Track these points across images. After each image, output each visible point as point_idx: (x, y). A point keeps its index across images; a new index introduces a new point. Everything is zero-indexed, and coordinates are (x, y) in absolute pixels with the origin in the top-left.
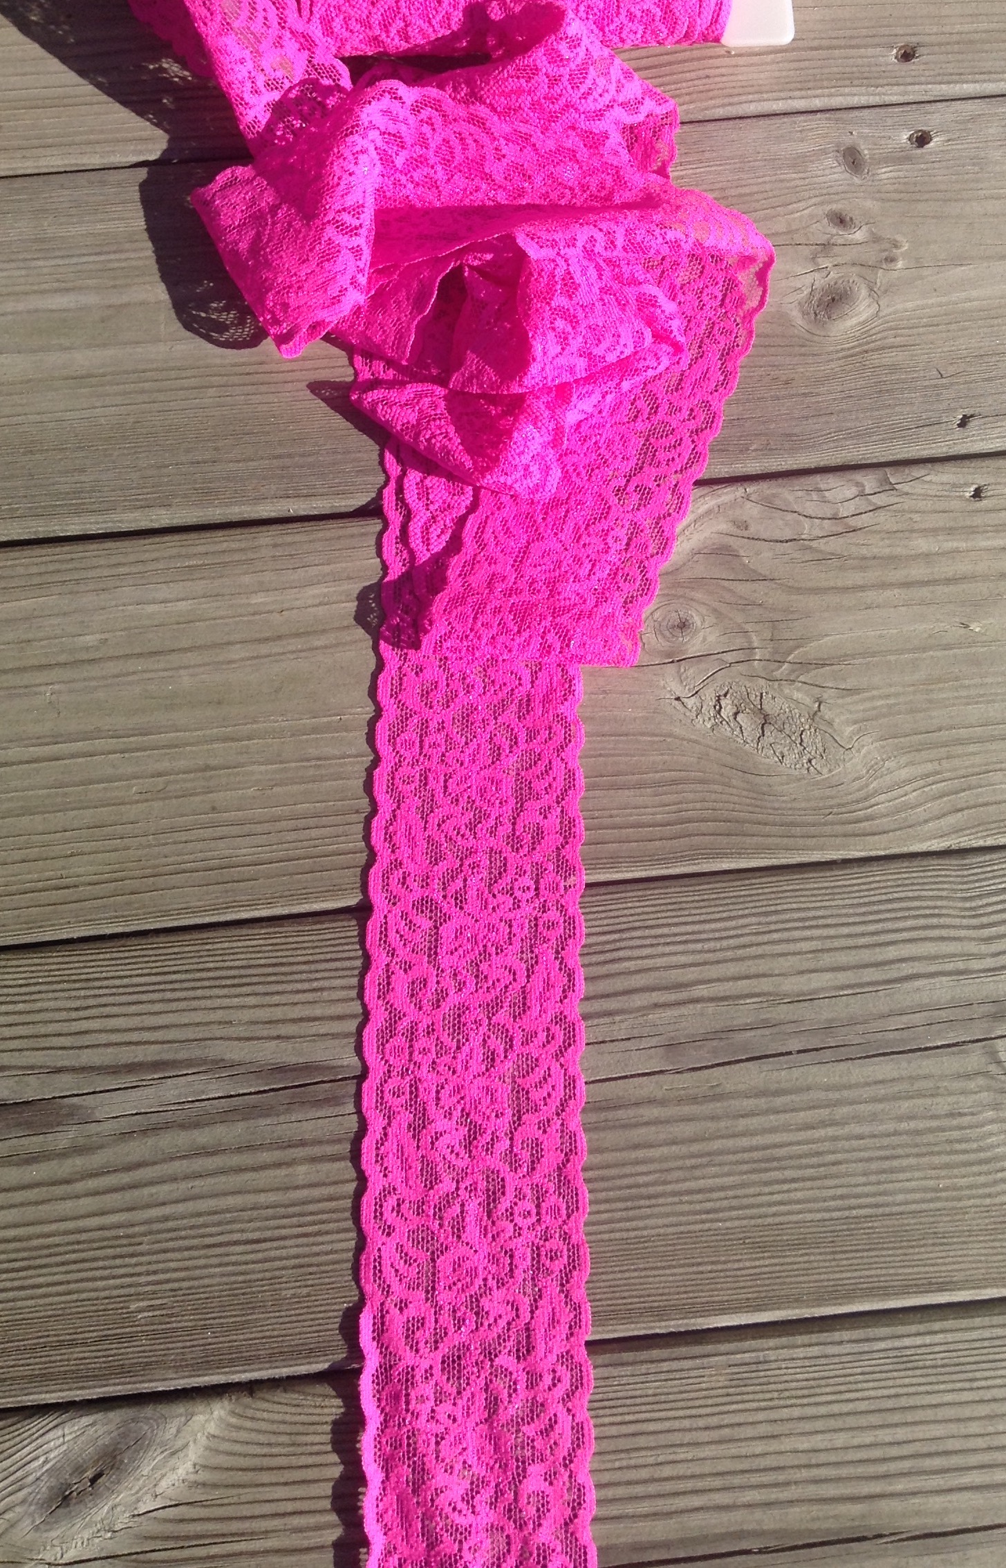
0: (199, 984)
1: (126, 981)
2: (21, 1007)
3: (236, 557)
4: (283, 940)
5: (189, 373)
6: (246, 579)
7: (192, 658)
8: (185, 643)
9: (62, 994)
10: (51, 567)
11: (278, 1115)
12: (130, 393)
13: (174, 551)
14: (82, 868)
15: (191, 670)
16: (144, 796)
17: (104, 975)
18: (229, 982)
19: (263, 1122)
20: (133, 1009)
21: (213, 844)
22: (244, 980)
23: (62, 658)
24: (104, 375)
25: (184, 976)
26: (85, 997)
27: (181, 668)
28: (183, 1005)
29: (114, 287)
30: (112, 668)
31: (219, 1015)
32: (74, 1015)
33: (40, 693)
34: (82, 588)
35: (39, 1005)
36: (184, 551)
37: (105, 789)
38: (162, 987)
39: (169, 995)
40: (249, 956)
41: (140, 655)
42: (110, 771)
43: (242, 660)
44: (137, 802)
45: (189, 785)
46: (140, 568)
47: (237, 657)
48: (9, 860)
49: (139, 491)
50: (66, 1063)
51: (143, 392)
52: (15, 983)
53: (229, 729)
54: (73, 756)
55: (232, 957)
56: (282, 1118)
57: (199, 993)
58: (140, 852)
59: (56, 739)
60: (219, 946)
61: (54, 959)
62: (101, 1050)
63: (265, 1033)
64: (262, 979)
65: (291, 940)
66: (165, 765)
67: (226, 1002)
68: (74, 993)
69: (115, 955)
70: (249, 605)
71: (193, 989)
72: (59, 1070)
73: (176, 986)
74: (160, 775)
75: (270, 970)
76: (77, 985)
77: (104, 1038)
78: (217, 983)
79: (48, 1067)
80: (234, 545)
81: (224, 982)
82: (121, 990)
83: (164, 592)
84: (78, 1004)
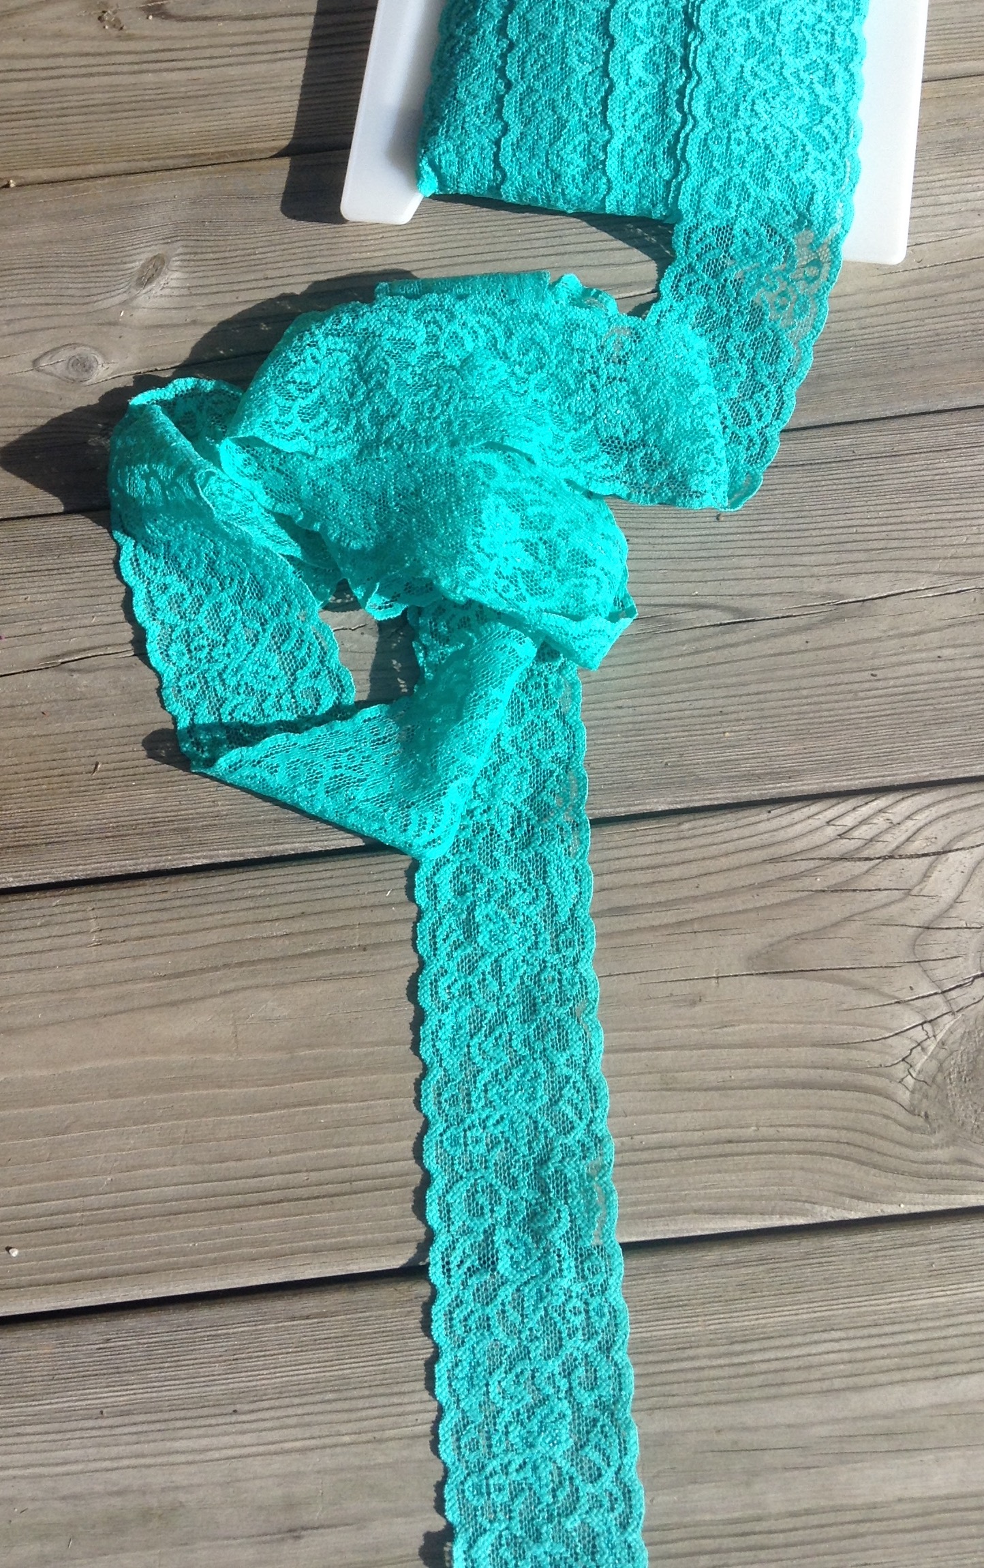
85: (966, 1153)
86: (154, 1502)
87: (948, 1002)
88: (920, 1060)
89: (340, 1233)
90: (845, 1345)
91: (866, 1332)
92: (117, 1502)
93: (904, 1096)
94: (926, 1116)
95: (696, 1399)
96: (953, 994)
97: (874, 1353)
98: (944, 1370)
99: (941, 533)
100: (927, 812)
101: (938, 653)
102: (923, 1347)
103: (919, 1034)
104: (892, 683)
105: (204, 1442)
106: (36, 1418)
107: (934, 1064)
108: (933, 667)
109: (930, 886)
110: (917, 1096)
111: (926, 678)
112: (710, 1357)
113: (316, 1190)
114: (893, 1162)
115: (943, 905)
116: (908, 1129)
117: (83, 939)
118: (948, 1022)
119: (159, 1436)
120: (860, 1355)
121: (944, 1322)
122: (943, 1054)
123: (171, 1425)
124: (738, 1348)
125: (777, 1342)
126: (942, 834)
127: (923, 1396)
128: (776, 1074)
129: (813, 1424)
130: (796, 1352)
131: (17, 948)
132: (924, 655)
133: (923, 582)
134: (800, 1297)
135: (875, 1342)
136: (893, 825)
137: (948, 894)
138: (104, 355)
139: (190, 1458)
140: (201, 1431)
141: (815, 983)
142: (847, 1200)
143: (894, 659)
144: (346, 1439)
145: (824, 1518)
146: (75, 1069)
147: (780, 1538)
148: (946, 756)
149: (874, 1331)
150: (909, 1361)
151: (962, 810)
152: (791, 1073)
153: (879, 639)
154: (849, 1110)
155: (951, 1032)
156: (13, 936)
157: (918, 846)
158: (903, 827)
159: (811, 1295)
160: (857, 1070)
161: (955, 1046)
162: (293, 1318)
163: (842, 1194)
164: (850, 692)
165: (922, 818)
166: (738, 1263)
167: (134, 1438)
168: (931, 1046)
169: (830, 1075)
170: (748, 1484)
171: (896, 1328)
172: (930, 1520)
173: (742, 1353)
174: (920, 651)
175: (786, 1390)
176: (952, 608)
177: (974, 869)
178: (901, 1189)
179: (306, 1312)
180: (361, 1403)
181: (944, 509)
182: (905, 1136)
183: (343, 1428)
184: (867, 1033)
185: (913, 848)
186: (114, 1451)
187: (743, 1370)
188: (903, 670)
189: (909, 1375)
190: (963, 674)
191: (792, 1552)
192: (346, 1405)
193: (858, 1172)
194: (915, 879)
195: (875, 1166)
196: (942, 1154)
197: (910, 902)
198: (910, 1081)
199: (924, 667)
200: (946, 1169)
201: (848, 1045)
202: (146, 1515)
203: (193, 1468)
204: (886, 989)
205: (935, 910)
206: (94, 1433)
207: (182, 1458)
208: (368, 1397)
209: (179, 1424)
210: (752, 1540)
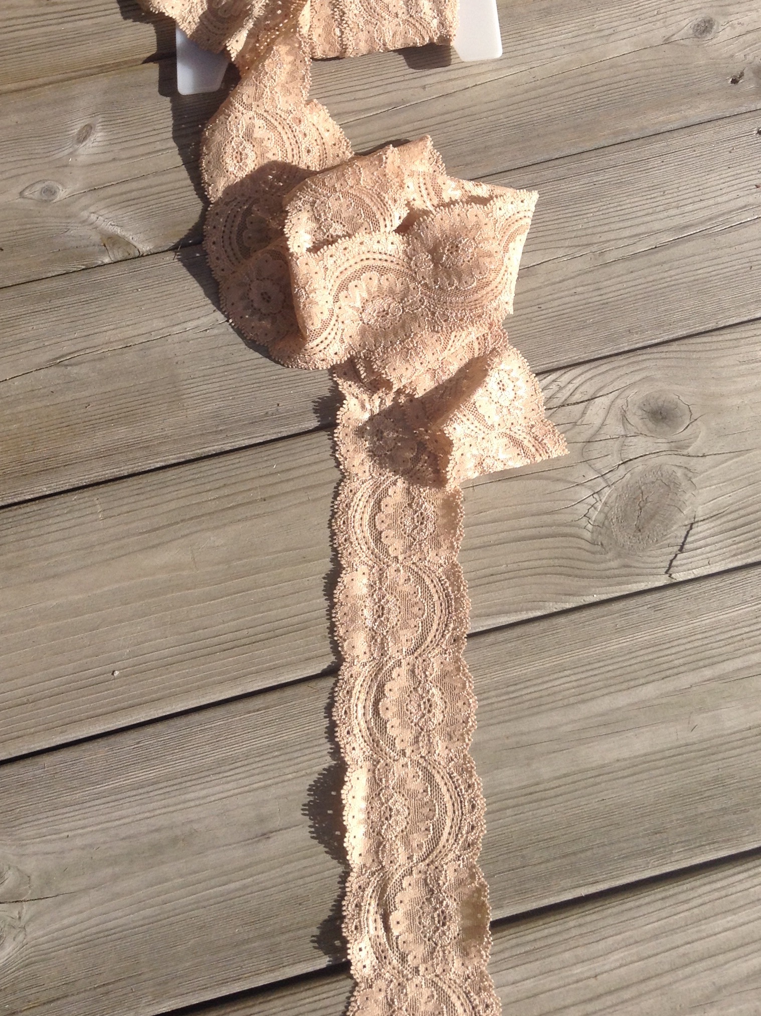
85: (626, 561)
86: (178, 832)
87: (606, 481)
88: (594, 515)
89: (271, 660)
90: (573, 678)
91: (584, 669)
92: (156, 836)
93: (587, 535)
94: (602, 544)
95: (492, 721)
96: (608, 476)
97: (590, 680)
98: (632, 683)
99: (566, 224)
100: (579, 378)
101: (574, 291)
102: (619, 672)
103: (592, 501)
104: (550, 310)
105: (204, 792)
106: (100, 795)
107: (602, 515)
108: (573, 299)
109: (586, 418)
110: (595, 534)
111: (570, 305)
112: (497, 696)
113: (253, 639)
114: (586, 573)
115: (596, 429)
116: (593, 553)
117: (94, 517)
118: (607, 491)
119: (178, 793)
120: (583, 682)
121: (628, 657)
122: (606, 509)
123: (183, 785)
124: (512, 688)
125: (534, 682)
126: (589, 389)
127: (622, 700)
128: (513, 535)
129: (561, 725)
130: (545, 686)
131: (53, 528)
132: (566, 293)
133: (561, 253)
134: (543, 655)
135: (591, 673)
136: (561, 388)
137: (597, 422)
138: (62, 185)
139: (197, 803)
140: (202, 786)
141: (528, 482)
142: (563, 597)
143: (550, 297)
144: (290, 776)
145: (576, 778)
146: (99, 591)
147: (552, 793)
148: (586, 346)
149: (588, 667)
150: (612, 682)
151: (599, 374)
152: (521, 533)
153: (540, 288)
154: (558, 548)
155: (609, 496)
156: (50, 521)
157: (577, 397)
158: (567, 388)
159: (550, 653)
160: (559, 525)
161: (613, 504)
162: (249, 712)
163: (560, 594)
164: (527, 319)
165: (577, 382)
166: (506, 641)
167: (162, 797)
168: (599, 506)
169: (544, 531)
170: (528, 765)
171: (601, 664)
172: (636, 769)
173: (513, 692)
174: (563, 291)
175: (543, 708)
176: (579, 265)
177: (610, 406)
178: (593, 587)
179: (257, 707)
180: (296, 755)
181: (567, 211)
182: (590, 557)
183: (287, 771)
184: (561, 504)
185: (574, 399)
186: (151, 806)
187: (516, 701)
188: (556, 303)
189: (612, 689)
190: (590, 300)
191: (560, 799)
192: (287, 757)
193: (567, 581)
194: (578, 415)
195: (576, 576)
196: (613, 564)
197: (577, 429)
198: (590, 527)
199: (567, 300)
200: (617, 572)
201: (552, 512)
202: (175, 841)
203: (199, 809)
204: (569, 479)
205: (591, 431)
206: (137, 798)
207: (192, 804)
208: (300, 750)
209: (189, 784)
210: (534, 797)
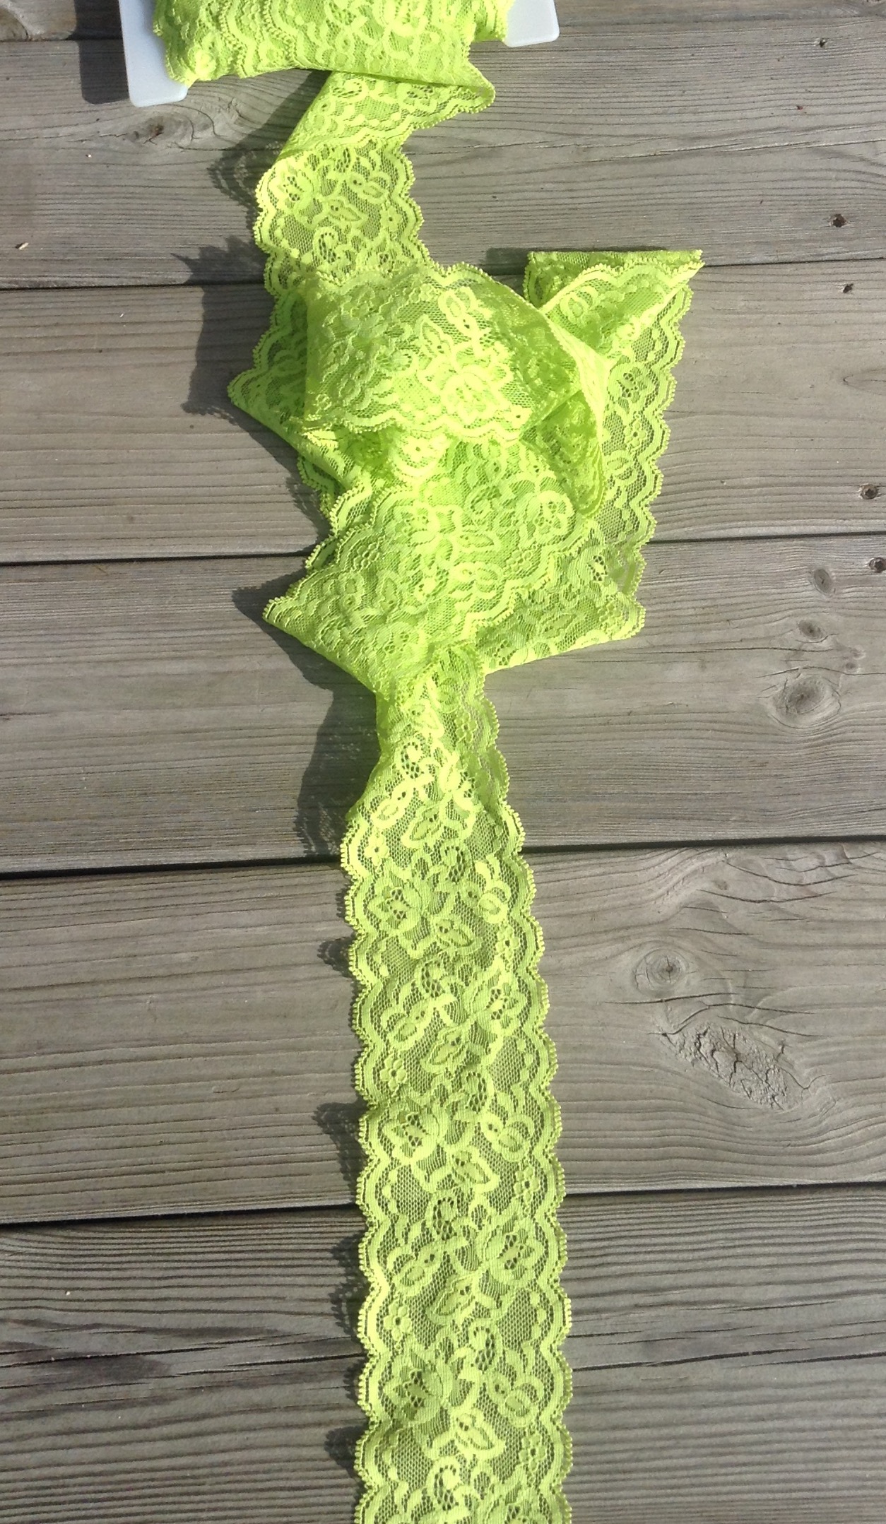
0: (258, 1263)
1: (200, 1257)
2: (114, 1274)
3: (306, 890)
4: (329, 1229)
5: (276, 732)
6: (313, 910)
7: (262, 977)
8: (260, 963)
9: (148, 1265)
10: (156, 894)
11: (319, 1381)
12: (228, 747)
13: (257, 884)
14: (169, 1156)
15: (264, 987)
16: (220, 1096)
17: (183, 1250)
18: (283, 1263)
19: (307, 1386)
20: (204, 1281)
21: (274, 1141)
22: (296, 1262)
23: (161, 972)
24: (207, 731)
25: (247, 1256)
26: (166, 1269)
27: (255, 984)
28: (245, 1280)
29: (219, 657)
30: (200, 982)
31: (274, 1291)
32: (157, 1283)
33: (141, 1002)
34: (180, 912)
35: (128, 1274)
36: (264, 883)
37: (190, 1087)
38: (228, 1263)
39: (234, 1271)
40: (301, 1241)
41: (222, 972)
42: (194, 1072)
43: (305, 979)
44: (215, 1100)
45: (256, 1087)
46: (228, 897)
47: (302, 977)
48: (110, 1145)
49: (231, 831)
50: (149, 1325)
51: (238, 746)
52: (110, 1252)
53: (292, 1040)
54: (168, 1057)
55: (287, 1241)
56: (323, 1384)
57: (259, 1271)
58: (215, 1145)
59: (153, 1042)
60: (274, 1231)
61: (143, 1234)
62: (177, 1315)
63: (312, 1309)
64: (311, 1262)
65: (335, 1229)
66: (237, 1069)
67: (281, 1280)
68: (157, 1265)
69: (193, 1234)
70: (313, 932)
71: (254, 1267)
72: (143, 1331)
73: (241, 1263)
74: (233, 1077)
75: (317, 1255)
76: (161, 1258)
77: (180, 1305)
78: (274, 1263)
79: (135, 1327)
80: (304, 881)
81: (279, 1263)
82: (196, 1264)
83: (245, 918)
84: (160, 1274)
